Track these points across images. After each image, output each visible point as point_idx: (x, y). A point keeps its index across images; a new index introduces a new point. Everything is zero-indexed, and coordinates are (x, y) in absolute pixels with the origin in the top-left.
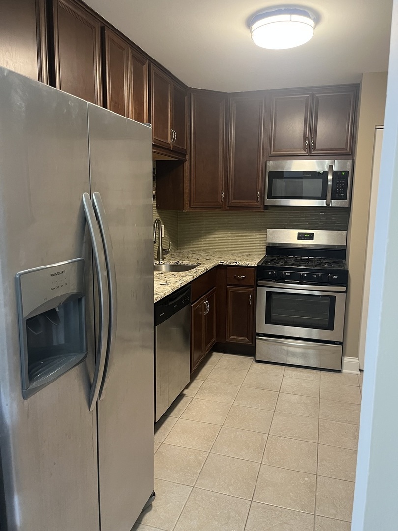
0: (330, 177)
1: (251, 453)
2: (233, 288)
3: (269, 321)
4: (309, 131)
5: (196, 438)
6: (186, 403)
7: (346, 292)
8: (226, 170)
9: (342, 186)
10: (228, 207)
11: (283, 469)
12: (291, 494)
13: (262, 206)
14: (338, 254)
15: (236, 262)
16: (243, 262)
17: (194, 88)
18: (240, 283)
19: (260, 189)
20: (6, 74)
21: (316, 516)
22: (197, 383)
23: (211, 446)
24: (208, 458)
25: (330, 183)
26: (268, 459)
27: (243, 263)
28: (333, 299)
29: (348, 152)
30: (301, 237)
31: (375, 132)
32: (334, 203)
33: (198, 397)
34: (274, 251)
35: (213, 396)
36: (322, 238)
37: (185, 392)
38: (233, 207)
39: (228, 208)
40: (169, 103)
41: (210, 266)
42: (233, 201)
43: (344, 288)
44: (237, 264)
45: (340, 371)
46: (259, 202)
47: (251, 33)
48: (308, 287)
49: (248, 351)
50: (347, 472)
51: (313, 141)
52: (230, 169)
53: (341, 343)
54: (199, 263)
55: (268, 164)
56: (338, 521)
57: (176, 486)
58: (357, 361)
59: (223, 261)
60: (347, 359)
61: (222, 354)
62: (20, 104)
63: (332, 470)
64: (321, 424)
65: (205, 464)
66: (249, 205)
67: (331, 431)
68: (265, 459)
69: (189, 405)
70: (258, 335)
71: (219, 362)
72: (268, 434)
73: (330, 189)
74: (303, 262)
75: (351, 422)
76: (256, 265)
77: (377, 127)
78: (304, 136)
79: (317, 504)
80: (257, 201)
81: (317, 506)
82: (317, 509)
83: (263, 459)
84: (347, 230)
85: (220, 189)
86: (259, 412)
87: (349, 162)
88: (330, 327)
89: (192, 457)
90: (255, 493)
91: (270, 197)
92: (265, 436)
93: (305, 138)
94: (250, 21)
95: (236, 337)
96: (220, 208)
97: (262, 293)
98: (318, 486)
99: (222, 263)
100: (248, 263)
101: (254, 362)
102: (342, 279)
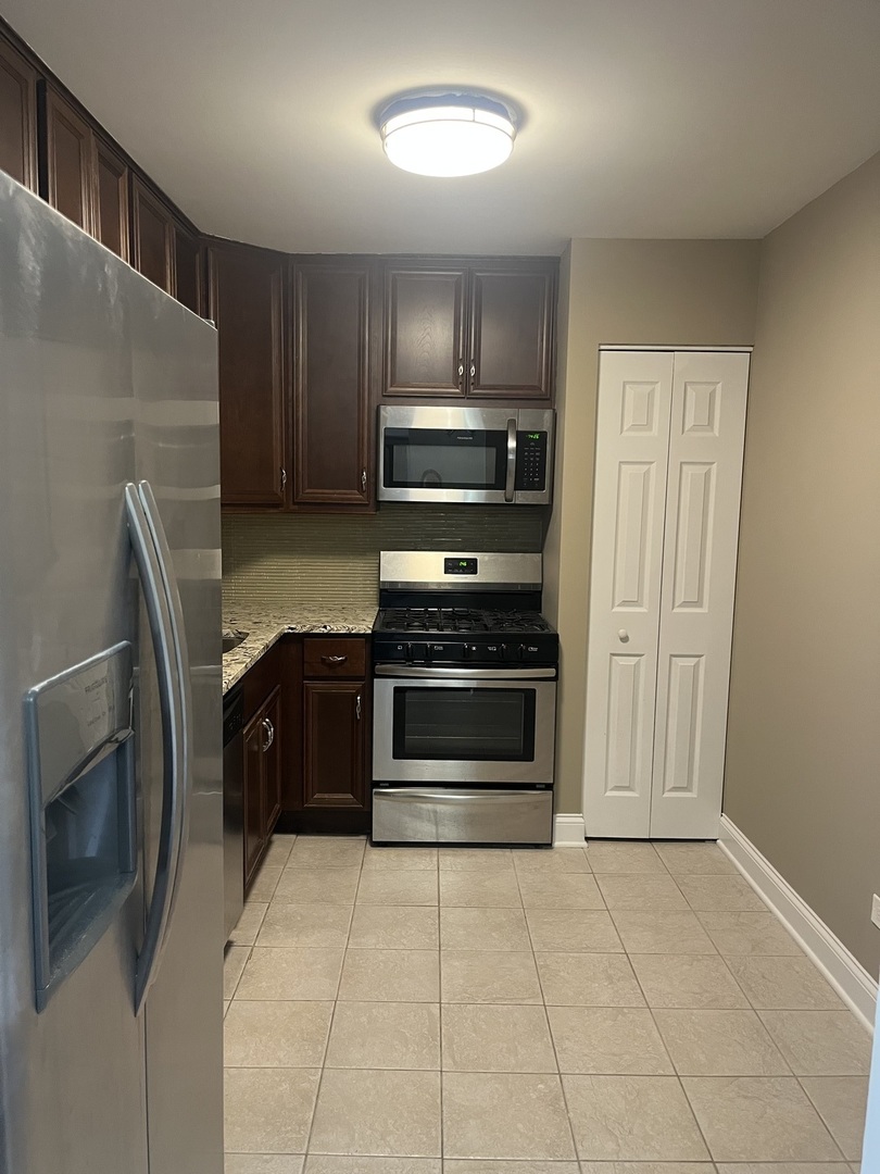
0: (512, 444)
1: (414, 1052)
2: (319, 684)
3: (401, 752)
4: (464, 346)
5: (283, 1040)
6: (240, 962)
7: (556, 679)
8: (290, 424)
9: (535, 461)
10: (294, 504)
11: (490, 1075)
12: (520, 1126)
13: (372, 501)
14: (527, 601)
15: (325, 627)
16: (340, 625)
17: (213, 237)
18: (334, 673)
19: (365, 465)
20: (11, 192)
21: (582, 1163)
22: (254, 911)
23: (321, 1052)
24: (323, 1081)
25: (511, 457)
26: (454, 1059)
27: (339, 627)
28: (530, 695)
29: (544, 393)
30: (451, 567)
31: (599, 355)
32: (522, 497)
33: (262, 942)
34: (395, 598)
35: (297, 936)
36: (492, 569)
37: (234, 936)
38: (304, 503)
39: (296, 507)
40: (168, 267)
41: (270, 637)
42: (309, 493)
43: (551, 672)
44: (326, 631)
45: (549, 846)
46: (365, 494)
47: (383, 138)
48: (473, 674)
49: (356, 823)
50: (615, 1055)
51: (473, 368)
52: (297, 420)
53: (549, 787)
54: (240, 633)
55: (382, 412)
56: (627, 1164)
57: (267, 1161)
58: (581, 820)
59: (293, 626)
60: (562, 819)
61: (293, 836)
62: (34, 268)
63: (586, 1058)
64: (540, 962)
65: (320, 1097)
66: (343, 499)
67: (562, 974)
68: (447, 1061)
69: (248, 966)
70: (378, 784)
71: (292, 856)
72: (440, 1003)
73: (512, 468)
74: (464, 621)
75: (595, 948)
76: (370, 632)
77: (602, 347)
78: (454, 357)
79: (576, 1137)
80: (361, 491)
81: (576, 1141)
82: (579, 1147)
83: (444, 1061)
84: (541, 552)
85: (277, 463)
86: (408, 957)
87: (548, 414)
88: (527, 754)
89: (286, 1087)
90: (445, 1139)
91: (390, 483)
92: (435, 1009)
93: (457, 362)
94: (382, 113)
95: (326, 796)
96: (276, 506)
97: (384, 691)
98: (568, 1096)
99: (292, 629)
100: (351, 626)
101: (368, 845)
102: (546, 651)
